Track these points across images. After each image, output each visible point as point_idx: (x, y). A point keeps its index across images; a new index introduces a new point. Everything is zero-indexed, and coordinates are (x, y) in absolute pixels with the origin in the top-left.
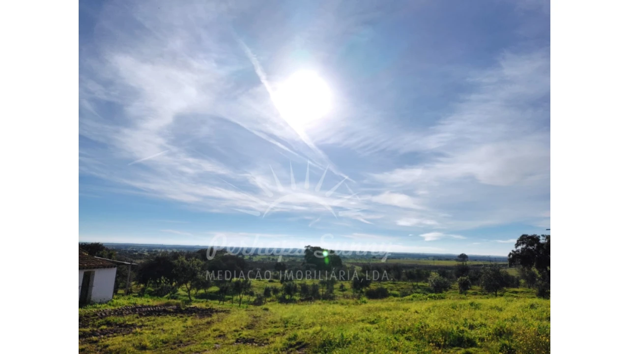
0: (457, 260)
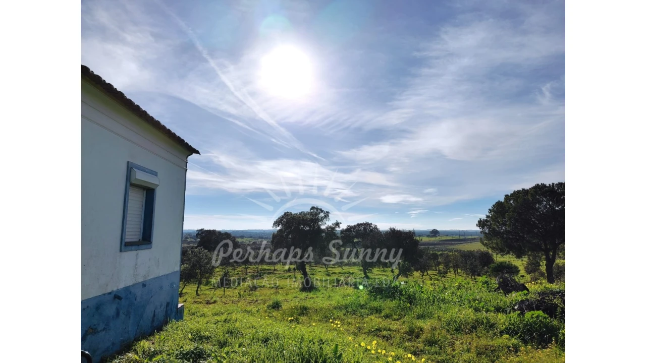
0: (428, 236)
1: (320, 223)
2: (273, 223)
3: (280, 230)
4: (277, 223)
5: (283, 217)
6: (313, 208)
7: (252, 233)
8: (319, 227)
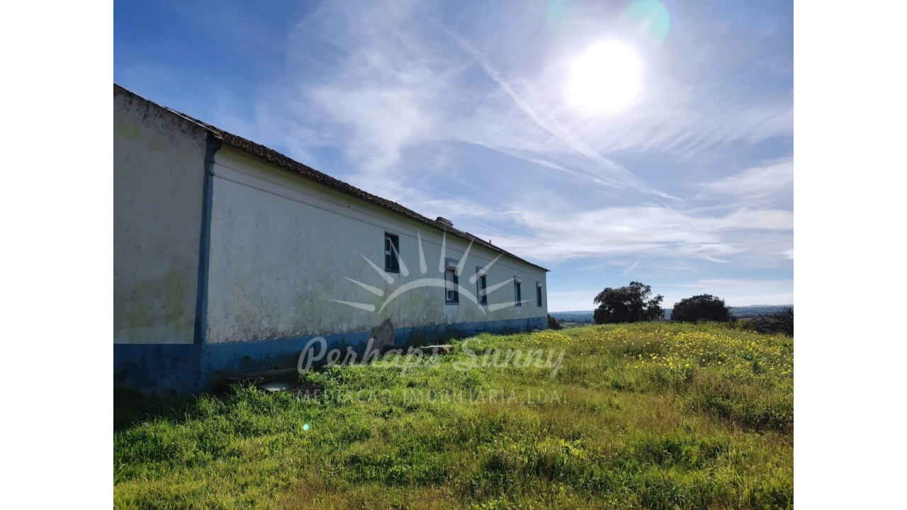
1: (641, 297)
2: (594, 299)
3: (601, 306)
4: (598, 299)
5: (603, 293)
6: (632, 283)
7: (574, 315)
8: (641, 301)
